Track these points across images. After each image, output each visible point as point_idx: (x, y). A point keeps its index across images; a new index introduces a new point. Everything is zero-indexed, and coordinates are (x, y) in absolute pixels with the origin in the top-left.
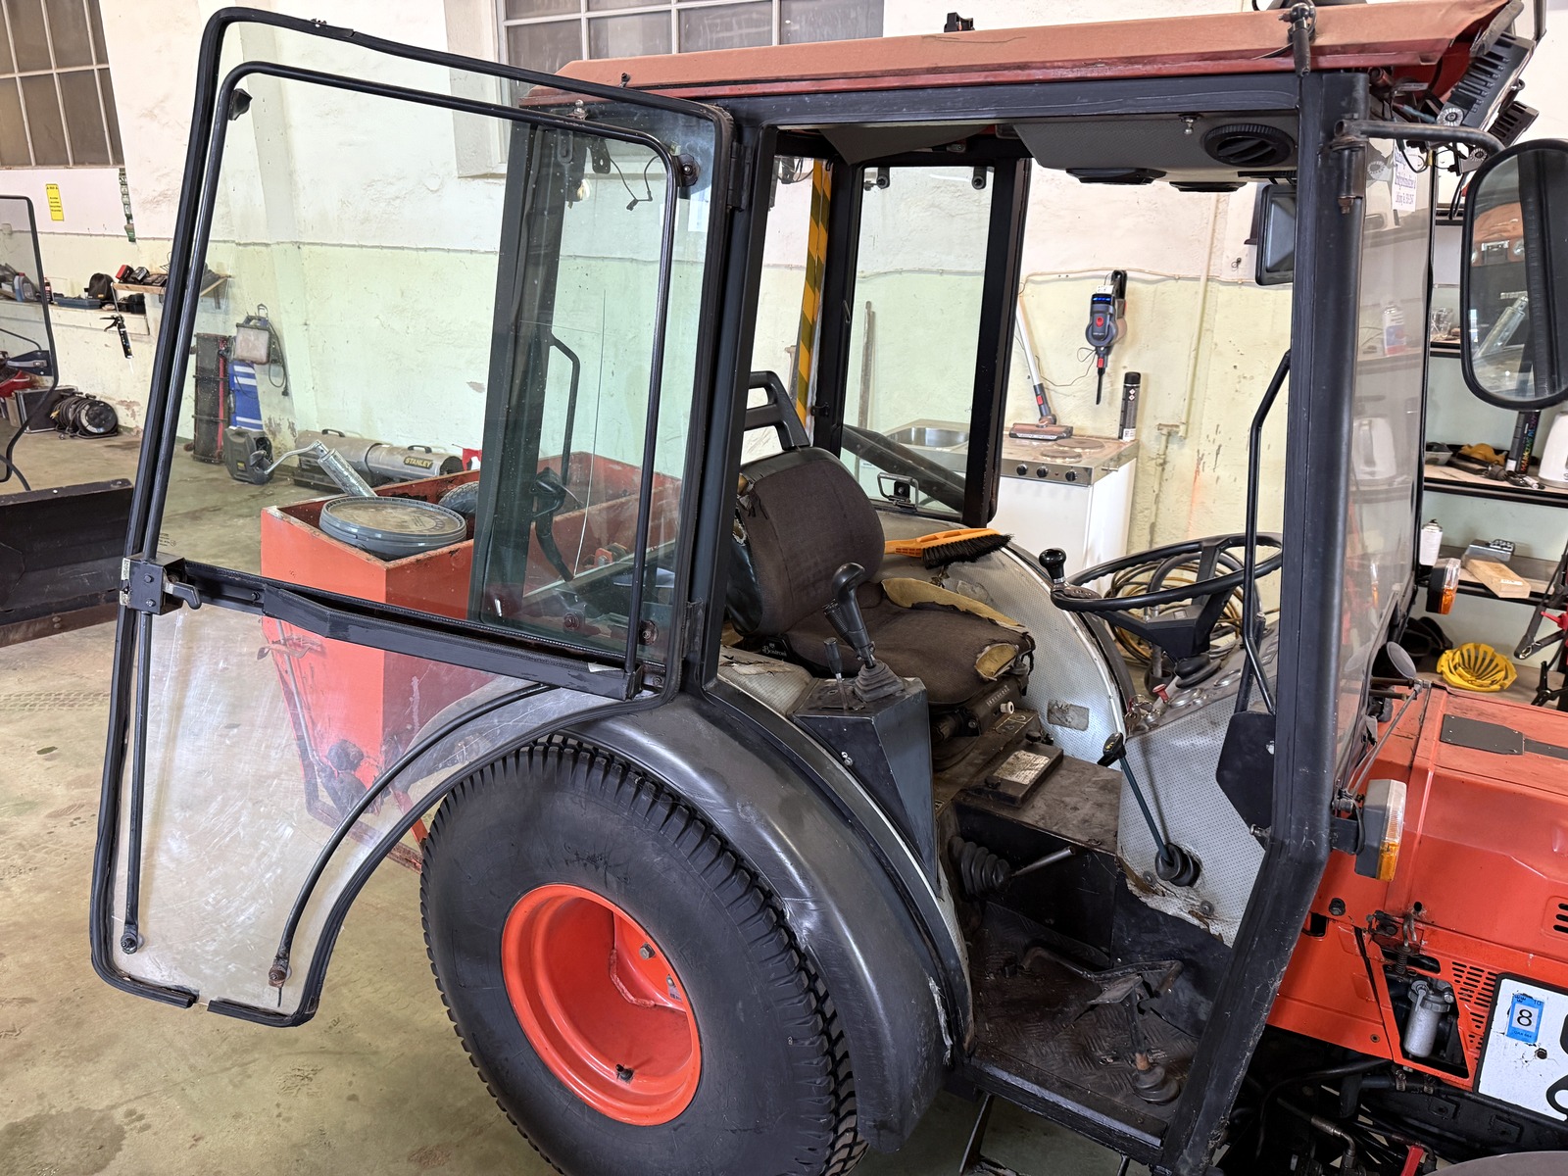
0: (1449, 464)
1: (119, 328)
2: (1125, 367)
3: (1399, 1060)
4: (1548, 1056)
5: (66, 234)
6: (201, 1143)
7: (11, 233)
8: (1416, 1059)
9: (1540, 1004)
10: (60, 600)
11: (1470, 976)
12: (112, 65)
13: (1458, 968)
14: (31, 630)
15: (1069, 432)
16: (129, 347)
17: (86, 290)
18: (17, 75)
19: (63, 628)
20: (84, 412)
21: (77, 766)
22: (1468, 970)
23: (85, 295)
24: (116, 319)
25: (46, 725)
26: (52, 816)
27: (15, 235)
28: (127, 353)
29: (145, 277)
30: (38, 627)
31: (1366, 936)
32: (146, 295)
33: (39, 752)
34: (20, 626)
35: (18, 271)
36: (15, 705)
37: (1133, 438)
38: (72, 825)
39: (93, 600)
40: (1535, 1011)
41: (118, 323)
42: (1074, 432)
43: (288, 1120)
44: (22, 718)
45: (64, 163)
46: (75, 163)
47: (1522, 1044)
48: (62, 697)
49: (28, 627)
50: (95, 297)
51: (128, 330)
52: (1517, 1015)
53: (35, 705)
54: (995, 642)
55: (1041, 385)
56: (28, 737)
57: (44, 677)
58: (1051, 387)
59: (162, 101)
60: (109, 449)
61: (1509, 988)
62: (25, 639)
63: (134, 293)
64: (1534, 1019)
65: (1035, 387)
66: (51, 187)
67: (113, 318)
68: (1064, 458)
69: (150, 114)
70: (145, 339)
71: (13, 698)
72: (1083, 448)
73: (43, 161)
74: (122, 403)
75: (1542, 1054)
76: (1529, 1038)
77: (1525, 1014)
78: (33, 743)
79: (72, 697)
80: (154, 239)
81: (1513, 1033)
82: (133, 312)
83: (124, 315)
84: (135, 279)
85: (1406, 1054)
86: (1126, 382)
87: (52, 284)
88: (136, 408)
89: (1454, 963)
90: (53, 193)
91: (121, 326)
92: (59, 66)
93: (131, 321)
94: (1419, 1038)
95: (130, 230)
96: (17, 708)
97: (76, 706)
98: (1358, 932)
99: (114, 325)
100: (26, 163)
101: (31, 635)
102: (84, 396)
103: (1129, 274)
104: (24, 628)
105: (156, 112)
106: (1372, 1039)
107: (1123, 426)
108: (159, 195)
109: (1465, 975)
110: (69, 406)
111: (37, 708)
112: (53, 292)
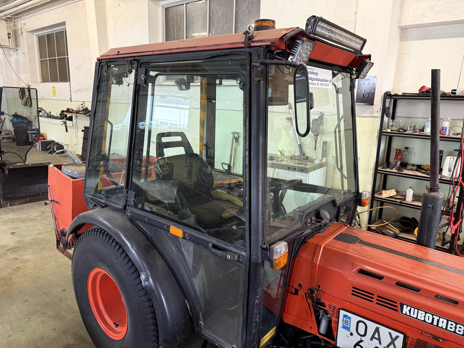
0: (417, 170)
1: (65, 124)
2: (323, 140)
3: (318, 335)
4: (353, 335)
5: (56, 100)
6: (11, 337)
7: (43, 99)
8: (323, 335)
9: (350, 318)
10: (29, 194)
11: (333, 309)
12: (69, 56)
13: (330, 306)
14: (21, 202)
15: (307, 158)
16: (67, 130)
17: (60, 114)
18: (48, 59)
19: (30, 202)
20: (55, 147)
21: (19, 238)
22: (332, 307)
23: (59, 116)
24: (65, 122)
25: (15, 227)
26: (7, 250)
27: (44, 100)
28: (67, 131)
29: (72, 111)
30: (23, 201)
31: (307, 295)
32: (73, 116)
33: (11, 233)
34: (17, 201)
35: (44, 109)
36: (9, 221)
37: (325, 160)
38: (11, 252)
39: (38, 195)
40: (349, 320)
41: (65, 123)
42: (309, 158)
43: (35, 333)
44: (10, 224)
45: (57, 81)
46: (60, 81)
47: (346, 330)
48: (22, 220)
49: (20, 201)
50: (62, 116)
51: (67, 125)
52: (344, 322)
53: (14, 221)
54: (231, 208)
55: (300, 145)
56: (10, 229)
57: (20, 214)
58: (303, 145)
59: (80, 65)
60: (60, 157)
61: (342, 313)
62: (19, 204)
63: (70, 115)
64: (349, 323)
65: (298, 145)
66: (54, 87)
67: (63, 122)
68: (302, 165)
69: (77, 69)
70: (72, 127)
71: (10, 219)
72: (310, 163)
73: (52, 81)
74: (65, 145)
75: (351, 334)
76: (348, 329)
77: (347, 321)
78: (10, 231)
79: (25, 220)
80: (76, 101)
81: (344, 327)
82: (70, 121)
83: (67, 121)
84: (70, 111)
85: (320, 333)
86: (323, 144)
87: (51, 113)
88: (69, 146)
89: (329, 305)
90: (54, 89)
91: (66, 124)
92: (58, 56)
93: (69, 123)
94: (323, 328)
95: (71, 99)
96: (10, 222)
97: (25, 222)
98: (306, 294)
99: (64, 123)
100: (48, 81)
101: (21, 203)
102: (56, 142)
103: (325, 113)
104: (19, 201)
105: (79, 68)
106: (310, 328)
107: (322, 157)
108: (78, 90)
109: (332, 308)
110: (52, 145)
111: (15, 222)
112: (52, 115)
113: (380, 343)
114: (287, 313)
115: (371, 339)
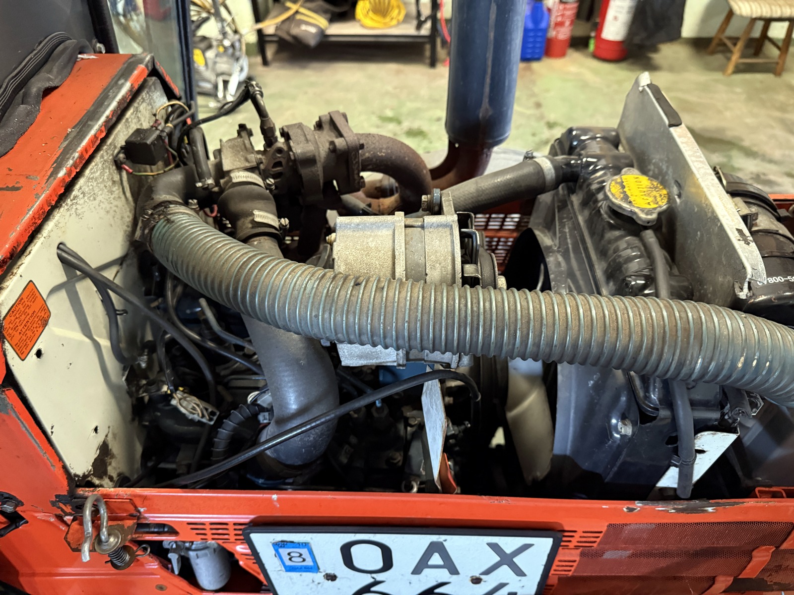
4: (338, 578)
9: (306, 545)
13: (197, 526)
22: (208, 527)
40: (303, 551)
47: (305, 574)
52: (286, 558)
61: (262, 540)
64: (306, 556)
75: (332, 577)
76: (315, 568)
77: (295, 554)
81: (291, 569)
89: (189, 523)
106: (159, 589)
109: (209, 532)
113: (454, 571)
114: (34, 574)
115: (417, 571)
